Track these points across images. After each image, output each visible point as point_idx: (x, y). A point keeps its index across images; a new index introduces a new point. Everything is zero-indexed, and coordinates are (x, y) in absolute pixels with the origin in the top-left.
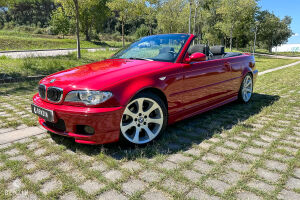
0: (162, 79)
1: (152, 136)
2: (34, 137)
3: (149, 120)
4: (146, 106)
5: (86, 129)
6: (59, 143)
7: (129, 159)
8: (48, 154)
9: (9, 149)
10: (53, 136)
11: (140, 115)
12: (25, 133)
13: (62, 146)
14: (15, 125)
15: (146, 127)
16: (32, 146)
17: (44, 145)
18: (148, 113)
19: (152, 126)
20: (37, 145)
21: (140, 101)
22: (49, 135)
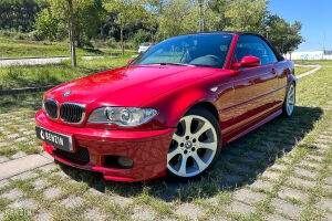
0: (214, 89)
1: (202, 165)
2: (37, 170)
3: (199, 145)
4: (195, 126)
5: (121, 161)
6: (77, 178)
7: (183, 200)
8: (65, 197)
9: (7, 189)
10: (66, 169)
11: (187, 138)
12: (24, 164)
13: (82, 184)
14: (9, 153)
15: (194, 155)
16: (39, 184)
17: (56, 182)
18: (197, 135)
19: (202, 153)
20: (46, 182)
21: (188, 120)
22: (58, 167)
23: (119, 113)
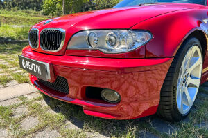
2: (23, 98)
8: (41, 129)
13: (60, 116)
14: (5, 81)
16: (19, 112)
17: (35, 111)
18: (191, 70)
20: (26, 110)
22: (41, 96)
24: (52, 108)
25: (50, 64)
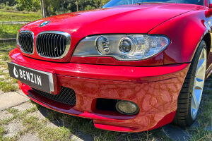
13: (62, 130)
17: (32, 126)
22: (35, 106)
23: (116, 42)
24: (51, 121)
25: (53, 74)
